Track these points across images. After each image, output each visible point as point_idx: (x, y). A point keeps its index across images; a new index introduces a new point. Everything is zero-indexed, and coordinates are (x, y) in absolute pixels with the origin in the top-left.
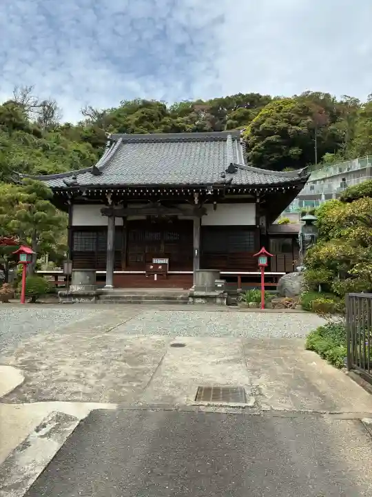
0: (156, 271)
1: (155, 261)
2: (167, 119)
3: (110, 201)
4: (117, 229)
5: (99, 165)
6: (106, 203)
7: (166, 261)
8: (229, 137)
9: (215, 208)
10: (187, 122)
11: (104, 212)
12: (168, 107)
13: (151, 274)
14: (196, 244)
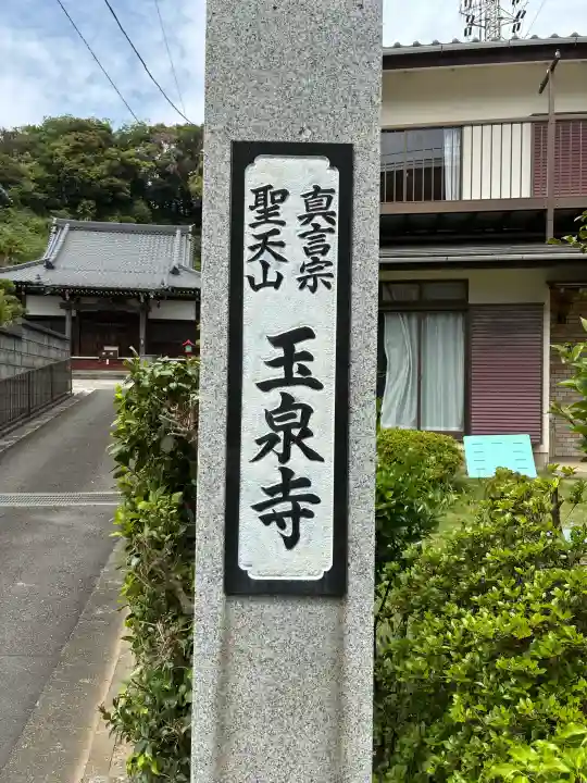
0: (108, 356)
1: (106, 348)
2: (112, 151)
3: (68, 297)
4: (73, 319)
5: (49, 255)
6: (65, 299)
7: (116, 349)
8: (178, 232)
9: (159, 306)
10: (142, 159)
11: (62, 306)
12: (115, 130)
13: (104, 359)
14: (142, 335)
